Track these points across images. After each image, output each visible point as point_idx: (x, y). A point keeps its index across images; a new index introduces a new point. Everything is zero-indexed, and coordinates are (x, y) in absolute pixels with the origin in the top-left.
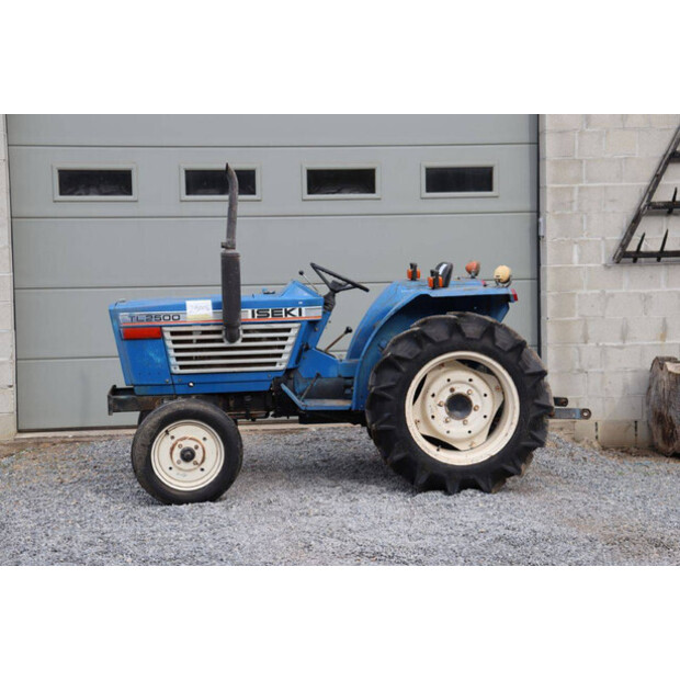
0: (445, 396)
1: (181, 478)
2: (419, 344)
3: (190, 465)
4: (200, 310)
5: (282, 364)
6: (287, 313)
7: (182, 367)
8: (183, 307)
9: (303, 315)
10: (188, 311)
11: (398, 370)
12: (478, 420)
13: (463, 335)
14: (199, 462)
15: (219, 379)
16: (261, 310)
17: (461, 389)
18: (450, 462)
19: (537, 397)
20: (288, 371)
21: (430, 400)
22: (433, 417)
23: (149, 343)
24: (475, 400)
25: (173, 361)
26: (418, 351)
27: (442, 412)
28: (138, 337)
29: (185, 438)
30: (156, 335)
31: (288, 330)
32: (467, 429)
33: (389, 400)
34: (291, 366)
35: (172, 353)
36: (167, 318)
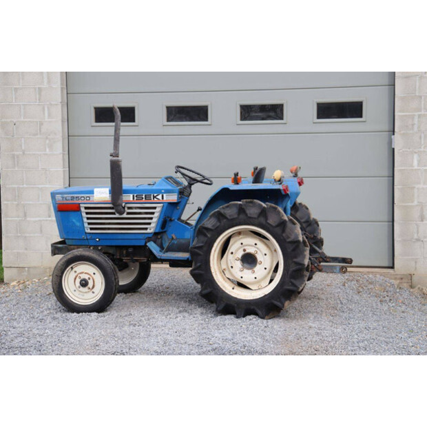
0: (240, 254)
1: (81, 297)
2: (219, 220)
3: (85, 289)
4: (102, 194)
5: (152, 229)
6: (154, 197)
7: (91, 229)
8: (92, 192)
9: (165, 199)
10: (95, 195)
11: (206, 236)
12: (261, 270)
13: (246, 215)
14: (91, 287)
15: (115, 237)
16: (138, 195)
17: (251, 250)
18: (239, 297)
19: (296, 257)
20: (155, 234)
21: (230, 256)
22: (232, 267)
23: (72, 214)
24: (259, 257)
25: (86, 225)
26: (218, 224)
27: (238, 264)
28: (66, 210)
29: (82, 273)
30: (76, 208)
31: (155, 208)
32: (254, 276)
33: (200, 255)
34: (157, 231)
35: (85, 220)
36: (83, 199)
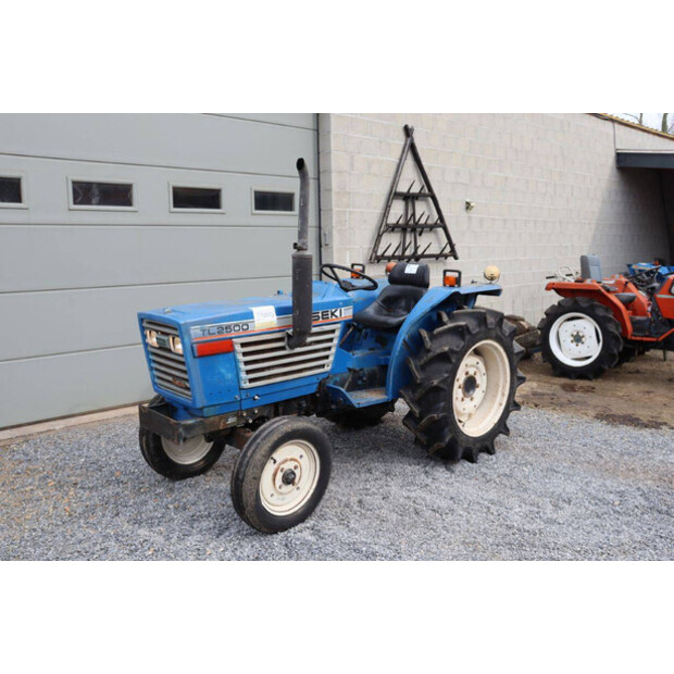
0: (463, 379)
2: (463, 338)
4: (265, 318)
6: (333, 314)
7: (251, 380)
8: (250, 315)
9: (343, 315)
10: (256, 319)
11: (451, 362)
12: (479, 396)
17: (472, 372)
23: (220, 358)
24: (478, 379)
25: (243, 375)
26: (462, 343)
27: (461, 393)
29: (286, 461)
31: (333, 331)
32: (473, 404)
35: (243, 367)
36: (237, 328)
